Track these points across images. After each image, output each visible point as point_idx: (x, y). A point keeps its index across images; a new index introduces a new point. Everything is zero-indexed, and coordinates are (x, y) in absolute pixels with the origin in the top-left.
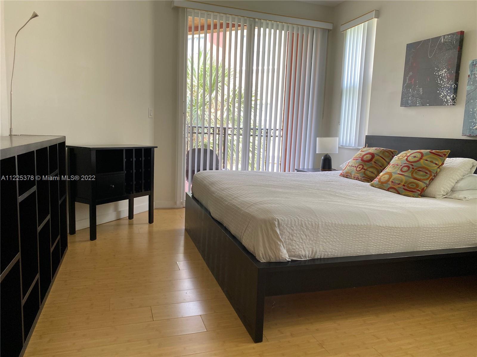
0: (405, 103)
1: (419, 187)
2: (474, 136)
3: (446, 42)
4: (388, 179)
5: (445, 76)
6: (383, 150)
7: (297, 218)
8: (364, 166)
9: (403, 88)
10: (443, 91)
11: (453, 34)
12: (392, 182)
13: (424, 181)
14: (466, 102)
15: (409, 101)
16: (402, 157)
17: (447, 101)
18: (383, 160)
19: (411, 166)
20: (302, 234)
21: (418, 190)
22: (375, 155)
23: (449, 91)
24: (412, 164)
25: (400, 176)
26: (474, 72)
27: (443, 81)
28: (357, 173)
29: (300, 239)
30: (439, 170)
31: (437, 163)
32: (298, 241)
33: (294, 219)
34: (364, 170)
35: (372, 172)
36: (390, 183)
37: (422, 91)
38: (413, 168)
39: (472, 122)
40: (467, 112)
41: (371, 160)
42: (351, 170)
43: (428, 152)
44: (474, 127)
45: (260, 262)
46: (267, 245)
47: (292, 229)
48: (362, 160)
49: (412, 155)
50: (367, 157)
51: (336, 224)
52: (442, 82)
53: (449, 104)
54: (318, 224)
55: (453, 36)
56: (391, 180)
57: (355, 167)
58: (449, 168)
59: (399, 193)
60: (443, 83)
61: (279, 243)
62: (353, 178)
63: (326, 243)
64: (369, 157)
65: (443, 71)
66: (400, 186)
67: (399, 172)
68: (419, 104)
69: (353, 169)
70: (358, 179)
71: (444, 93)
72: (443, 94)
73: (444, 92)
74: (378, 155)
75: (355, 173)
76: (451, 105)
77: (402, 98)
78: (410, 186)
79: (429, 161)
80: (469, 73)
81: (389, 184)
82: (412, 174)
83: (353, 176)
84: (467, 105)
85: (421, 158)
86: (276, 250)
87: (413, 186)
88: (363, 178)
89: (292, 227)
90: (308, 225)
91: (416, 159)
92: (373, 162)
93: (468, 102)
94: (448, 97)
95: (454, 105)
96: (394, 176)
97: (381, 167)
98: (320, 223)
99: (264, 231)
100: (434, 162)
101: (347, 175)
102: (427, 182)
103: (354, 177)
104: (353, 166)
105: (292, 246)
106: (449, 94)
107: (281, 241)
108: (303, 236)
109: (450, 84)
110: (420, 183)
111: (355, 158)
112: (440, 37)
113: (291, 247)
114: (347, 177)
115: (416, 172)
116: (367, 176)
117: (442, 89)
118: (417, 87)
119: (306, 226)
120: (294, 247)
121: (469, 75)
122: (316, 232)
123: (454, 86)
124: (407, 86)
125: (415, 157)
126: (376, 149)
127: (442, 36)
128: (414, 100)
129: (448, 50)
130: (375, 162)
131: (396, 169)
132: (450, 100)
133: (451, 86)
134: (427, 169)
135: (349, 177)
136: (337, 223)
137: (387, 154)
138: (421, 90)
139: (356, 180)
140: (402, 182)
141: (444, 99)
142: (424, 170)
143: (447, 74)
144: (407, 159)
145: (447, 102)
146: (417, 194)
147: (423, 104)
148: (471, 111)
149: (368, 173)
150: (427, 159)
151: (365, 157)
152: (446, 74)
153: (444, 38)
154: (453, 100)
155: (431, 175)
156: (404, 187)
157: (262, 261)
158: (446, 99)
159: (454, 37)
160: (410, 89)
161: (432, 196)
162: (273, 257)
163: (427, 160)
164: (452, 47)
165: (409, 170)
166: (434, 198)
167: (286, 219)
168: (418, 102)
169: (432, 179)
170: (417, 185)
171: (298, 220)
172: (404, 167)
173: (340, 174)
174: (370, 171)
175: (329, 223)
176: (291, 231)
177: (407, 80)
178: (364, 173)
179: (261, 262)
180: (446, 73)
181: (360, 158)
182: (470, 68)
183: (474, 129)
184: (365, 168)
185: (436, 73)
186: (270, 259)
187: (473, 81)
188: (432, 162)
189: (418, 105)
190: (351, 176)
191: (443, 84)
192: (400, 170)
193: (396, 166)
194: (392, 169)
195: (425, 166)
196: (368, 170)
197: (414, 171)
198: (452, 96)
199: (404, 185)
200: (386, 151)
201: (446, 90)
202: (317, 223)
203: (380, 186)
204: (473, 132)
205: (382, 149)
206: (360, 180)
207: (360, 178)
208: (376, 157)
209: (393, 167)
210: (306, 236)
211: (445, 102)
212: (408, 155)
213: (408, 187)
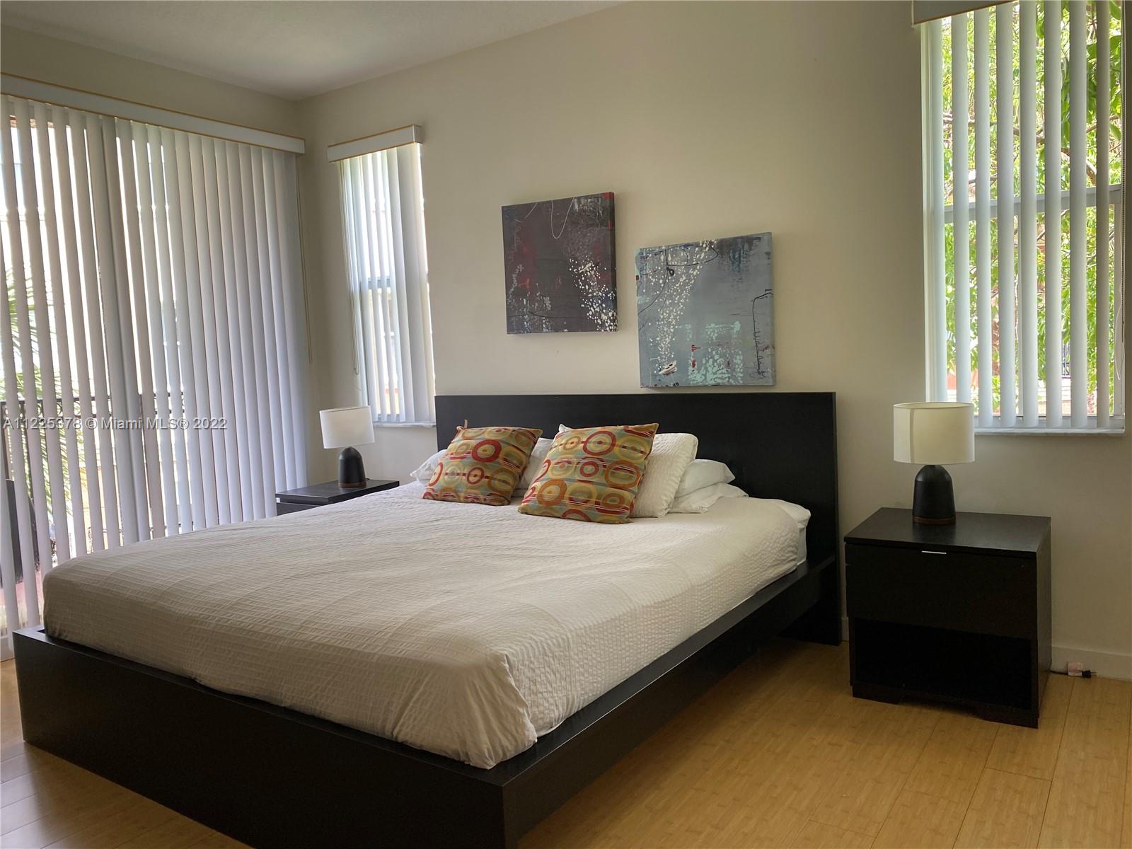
0: (515, 325)
1: (626, 502)
2: (662, 388)
3: (584, 211)
4: (560, 494)
5: (591, 275)
6: (514, 431)
7: (531, 639)
8: (484, 469)
9: (507, 297)
10: (592, 304)
11: (596, 197)
12: (571, 499)
13: (631, 489)
14: (639, 325)
15: (525, 323)
16: (573, 445)
17: (603, 323)
18: (518, 452)
19: (599, 463)
20: (548, 672)
21: (625, 508)
22: (501, 444)
23: (604, 305)
24: (600, 457)
25: (583, 484)
26: (646, 270)
27: (590, 286)
28: (472, 488)
29: (548, 685)
30: (647, 462)
31: (643, 450)
32: (545, 690)
33: (529, 643)
34: (487, 480)
35: (504, 482)
36: (567, 501)
37: (550, 304)
38: (605, 466)
39: (656, 361)
40: (643, 344)
41: (495, 456)
42: (456, 483)
43: (621, 430)
44: (660, 370)
45: (486, 770)
46: (495, 725)
47: (532, 669)
48: (476, 457)
49: (593, 439)
50: (485, 451)
51: (590, 626)
52: (587, 287)
53: (608, 329)
54: (568, 638)
55: (596, 201)
56: (567, 496)
57: (464, 475)
58: (660, 455)
59: (589, 520)
60: (589, 289)
61: (521, 710)
62: (462, 499)
63: (584, 676)
64: (490, 449)
65: (587, 266)
66: (589, 505)
67: (578, 476)
68: (547, 328)
69: (459, 481)
70: (476, 501)
71: (594, 309)
72: (593, 311)
73: (595, 307)
74: (507, 443)
75: (468, 489)
76: (611, 330)
77: (509, 318)
78: (608, 502)
79: (629, 448)
80: (637, 273)
81: (565, 505)
82: (606, 477)
83: (462, 495)
84: (641, 331)
85: (613, 445)
86: (516, 729)
87: (615, 501)
88: (490, 498)
89: (531, 662)
90: (553, 648)
91: (604, 447)
92: (500, 460)
93: (643, 326)
94: (604, 317)
95: (615, 330)
96: (571, 487)
97: (518, 467)
98: (570, 636)
99: (481, 694)
100: (637, 448)
101: (445, 496)
102: (635, 489)
103: (467, 498)
104: (458, 474)
105: (538, 707)
106: (604, 311)
107: (523, 704)
108: (550, 675)
109: (604, 291)
110: (626, 494)
111: (454, 456)
112: (571, 199)
113: (537, 709)
114: (444, 499)
115: (613, 473)
116: (497, 491)
117: (589, 301)
118: (538, 294)
119: (552, 652)
120: (542, 708)
121: (637, 276)
122: (568, 658)
123: (612, 295)
124: (516, 294)
125: (600, 443)
126: (497, 431)
127: (575, 198)
128: (536, 322)
129: (592, 225)
130: (505, 460)
131: (570, 473)
132: (609, 321)
133: (606, 295)
134: (631, 465)
135: (450, 498)
136: (591, 624)
137: (524, 438)
138: (547, 301)
139: (473, 502)
140: (591, 497)
141: (597, 320)
142: (625, 467)
143: (595, 272)
144: (585, 449)
145: (603, 325)
146: (626, 516)
147: (556, 329)
148: (652, 342)
149: (496, 484)
150: (625, 445)
151: (480, 451)
152: (593, 273)
153: (579, 203)
154: (613, 321)
155: (638, 475)
156: (599, 507)
157: (490, 766)
158: (601, 320)
159: (598, 201)
160: (525, 300)
161: (648, 515)
162: (510, 748)
163: (624, 447)
164: (598, 221)
165: (597, 470)
166: (652, 517)
167: (518, 649)
168: (544, 326)
169: (641, 482)
170: (622, 499)
171: (536, 642)
172: (586, 466)
173: (425, 495)
174: (500, 480)
175: (581, 629)
176: (530, 674)
177: (515, 281)
178: (490, 486)
179: (489, 768)
180: (592, 270)
181: (469, 453)
182: (636, 263)
183: (660, 375)
184: (487, 473)
185: (573, 270)
186: (504, 754)
187: (646, 287)
188: (635, 450)
189: (544, 330)
190: (459, 497)
191: (590, 291)
192: (579, 472)
193: (567, 465)
194: (561, 473)
195: (625, 459)
196: (495, 479)
197: (608, 471)
198: (610, 314)
199: (597, 503)
200: (522, 433)
201: (598, 303)
202: (565, 637)
203: (545, 511)
204: (660, 380)
205: (512, 428)
206: (483, 502)
207: (482, 497)
208: (505, 449)
209: (561, 467)
210: (555, 674)
211: (600, 325)
212: (585, 440)
213: (606, 505)
